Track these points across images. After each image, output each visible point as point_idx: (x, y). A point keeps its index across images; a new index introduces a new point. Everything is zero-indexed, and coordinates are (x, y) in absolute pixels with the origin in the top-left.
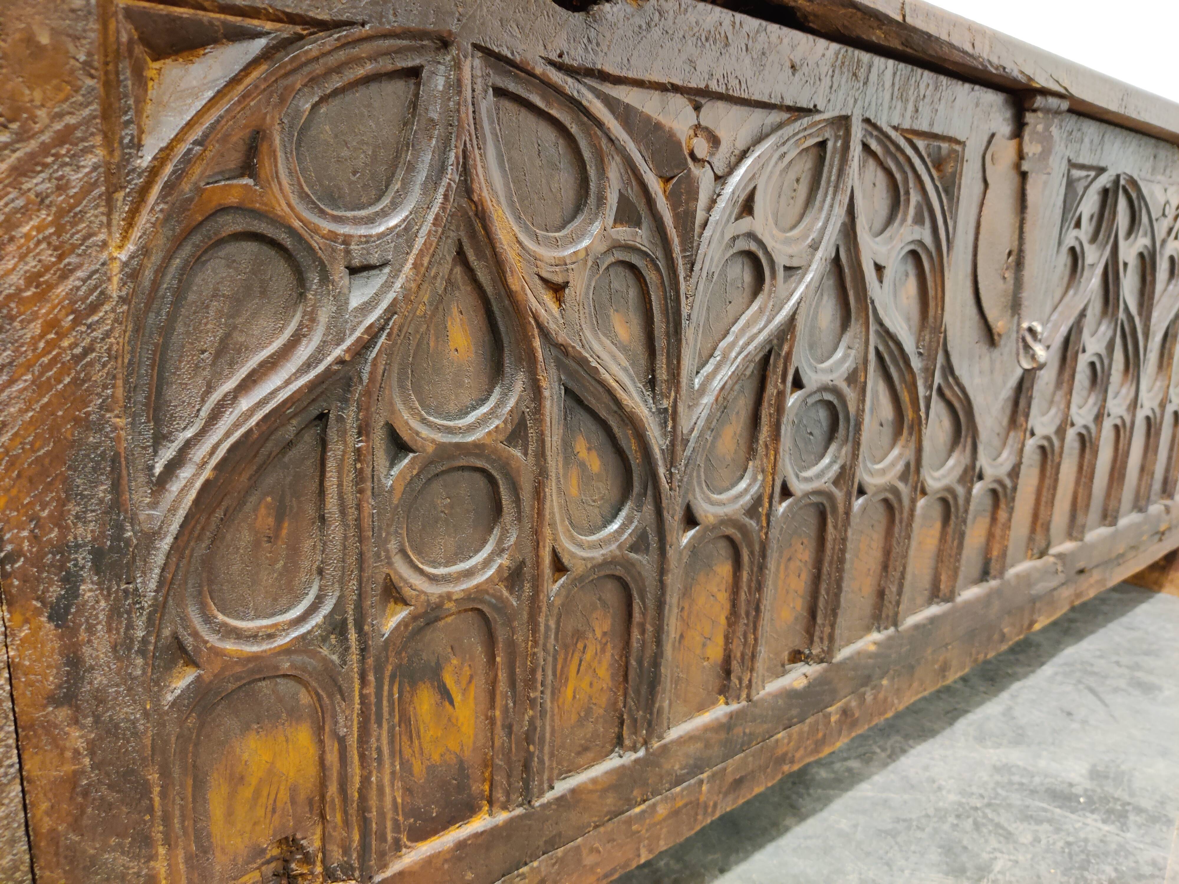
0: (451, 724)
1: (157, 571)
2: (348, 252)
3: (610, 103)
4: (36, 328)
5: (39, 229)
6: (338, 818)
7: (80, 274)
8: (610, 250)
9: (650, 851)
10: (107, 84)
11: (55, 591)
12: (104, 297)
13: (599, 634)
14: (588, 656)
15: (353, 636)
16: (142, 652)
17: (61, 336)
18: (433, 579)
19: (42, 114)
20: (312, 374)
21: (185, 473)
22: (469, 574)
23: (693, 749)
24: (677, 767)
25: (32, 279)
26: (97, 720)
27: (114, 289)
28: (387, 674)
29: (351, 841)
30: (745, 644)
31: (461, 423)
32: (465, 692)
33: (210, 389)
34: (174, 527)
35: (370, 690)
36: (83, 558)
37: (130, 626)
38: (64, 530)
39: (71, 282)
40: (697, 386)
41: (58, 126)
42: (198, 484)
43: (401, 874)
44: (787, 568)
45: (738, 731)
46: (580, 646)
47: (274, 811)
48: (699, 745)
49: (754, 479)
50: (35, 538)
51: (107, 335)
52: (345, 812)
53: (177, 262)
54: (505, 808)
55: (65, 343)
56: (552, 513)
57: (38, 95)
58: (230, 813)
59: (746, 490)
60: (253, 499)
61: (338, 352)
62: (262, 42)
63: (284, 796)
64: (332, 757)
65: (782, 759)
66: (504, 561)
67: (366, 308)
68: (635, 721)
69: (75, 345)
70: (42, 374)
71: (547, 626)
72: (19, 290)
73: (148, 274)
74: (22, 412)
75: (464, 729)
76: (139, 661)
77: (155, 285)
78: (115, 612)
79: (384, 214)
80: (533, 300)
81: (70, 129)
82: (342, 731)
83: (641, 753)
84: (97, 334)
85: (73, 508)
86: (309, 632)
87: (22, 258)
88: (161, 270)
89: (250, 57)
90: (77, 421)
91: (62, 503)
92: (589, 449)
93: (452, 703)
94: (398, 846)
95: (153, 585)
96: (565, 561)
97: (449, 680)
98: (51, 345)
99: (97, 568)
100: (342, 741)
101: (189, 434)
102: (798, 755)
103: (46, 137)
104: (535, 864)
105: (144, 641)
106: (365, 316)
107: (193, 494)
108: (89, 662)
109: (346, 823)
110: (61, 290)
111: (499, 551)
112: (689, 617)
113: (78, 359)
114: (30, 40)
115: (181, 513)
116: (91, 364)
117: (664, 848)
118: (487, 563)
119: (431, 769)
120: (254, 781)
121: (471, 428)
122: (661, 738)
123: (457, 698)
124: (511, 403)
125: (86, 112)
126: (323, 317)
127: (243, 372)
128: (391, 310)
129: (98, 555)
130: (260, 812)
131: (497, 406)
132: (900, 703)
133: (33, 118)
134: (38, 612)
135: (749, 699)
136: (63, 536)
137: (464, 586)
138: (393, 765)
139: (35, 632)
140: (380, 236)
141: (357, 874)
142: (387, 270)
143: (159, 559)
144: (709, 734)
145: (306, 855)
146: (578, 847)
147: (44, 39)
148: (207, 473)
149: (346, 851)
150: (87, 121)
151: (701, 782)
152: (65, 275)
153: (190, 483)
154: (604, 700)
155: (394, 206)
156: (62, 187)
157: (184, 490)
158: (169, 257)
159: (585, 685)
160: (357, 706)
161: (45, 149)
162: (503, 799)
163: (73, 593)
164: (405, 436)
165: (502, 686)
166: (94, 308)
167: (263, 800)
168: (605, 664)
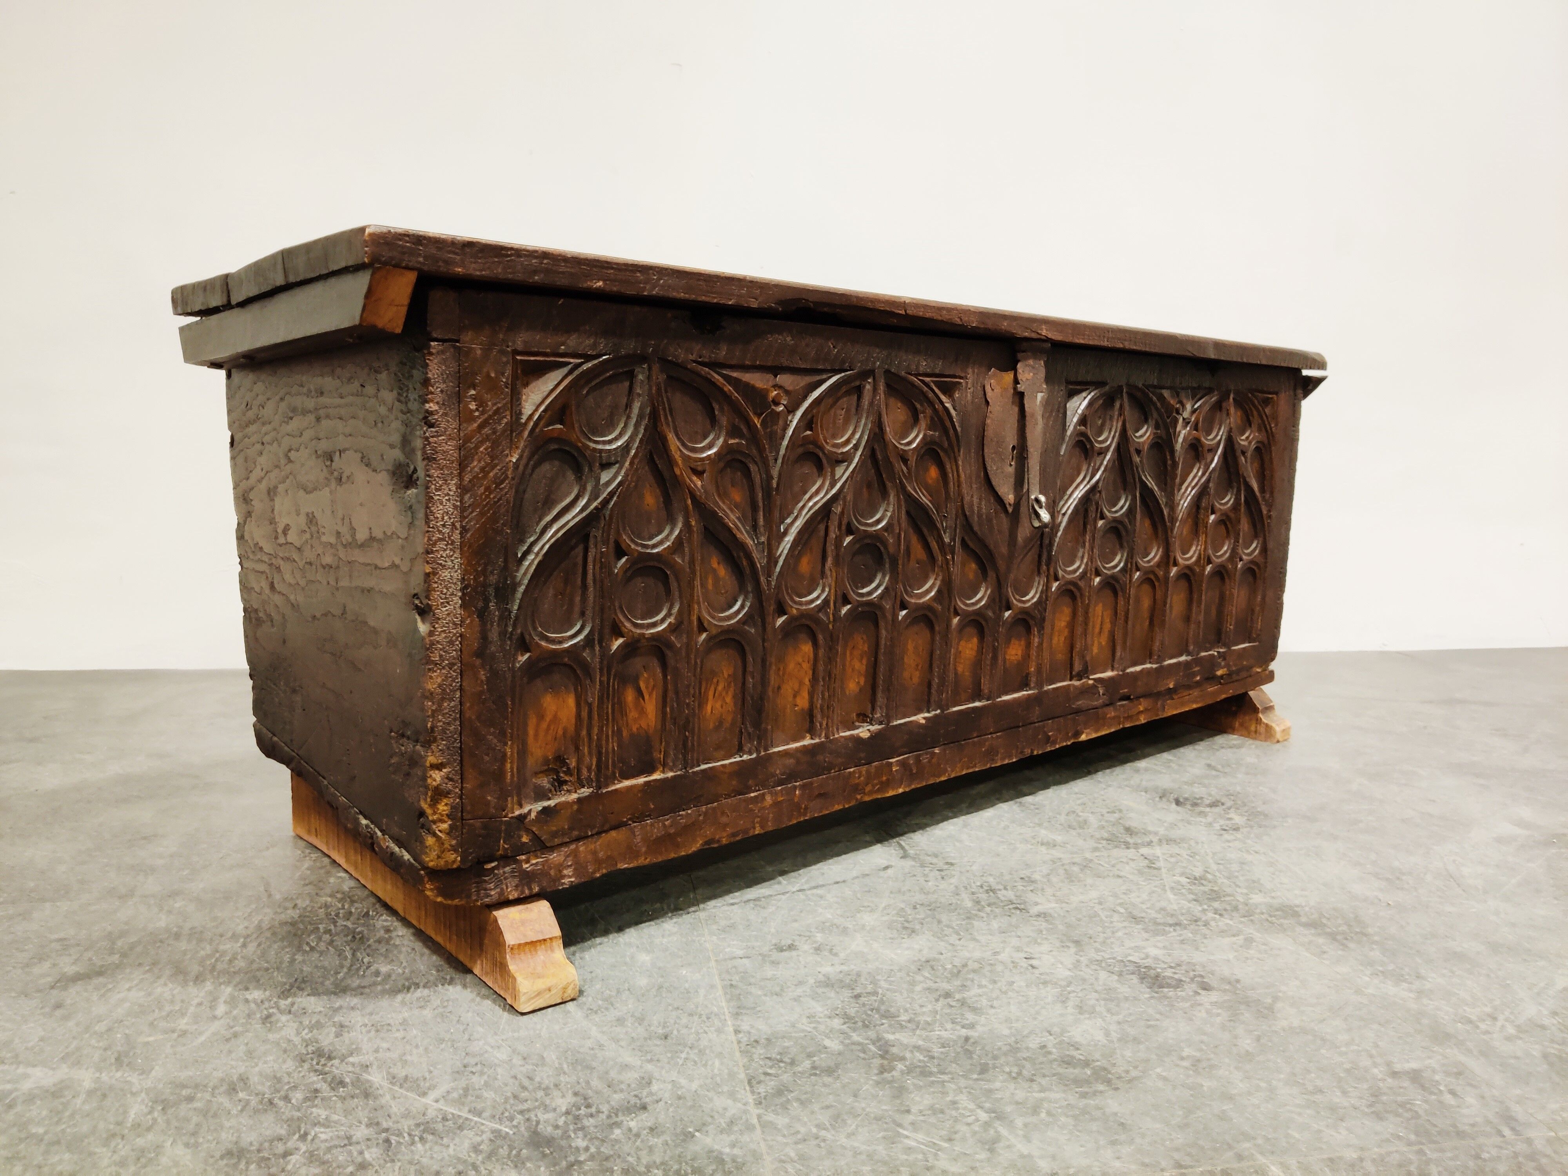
0: (642, 712)
1: (518, 601)
2: (601, 457)
3: (727, 378)
4: (482, 489)
5: (486, 449)
6: (586, 750)
7: (498, 467)
8: (728, 453)
9: (762, 827)
10: (512, 390)
11: (480, 604)
12: (507, 477)
13: (726, 676)
14: (720, 688)
15: (597, 648)
16: (510, 639)
17: (490, 493)
18: (636, 625)
19: (490, 403)
20: (584, 514)
21: (531, 557)
22: (654, 625)
23: (791, 761)
24: (778, 772)
25: (482, 469)
26: (491, 667)
27: (510, 474)
28: (612, 673)
29: (592, 764)
30: (823, 698)
31: (650, 543)
32: (650, 694)
33: (540, 519)
34: (526, 582)
35: (605, 679)
36: (491, 591)
37: (506, 625)
38: (486, 577)
39: (495, 471)
40: (782, 530)
41: (495, 408)
42: (536, 562)
43: (616, 790)
44: (851, 654)
45: (820, 758)
46: (715, 680)
47: (555, 739)
48: (792, 761)
49: (823, 591)
50: (475, 579)
51: (506, 494)
52: (589, 747)
53: (532, 463)
54: (672, 770)
55: (492, 496)
56: (698, 596)
57: (489, 396)
58: (536, 735)
59: (818, 598)
60: (555, 573)
61: (595, 504)
62: (570, 366)
63: (560, 732)
64: (585, 714)
65: (856, 789)
66: (671, 620)
67: (608, 483)
68: (749, 734)
69: (494, 498)
70: (483, 509)
71: (696, 662)
72: (478, 474)
73: (521, 468)
74: (475, 524)
75: (650, 716)
76: (509, 642)
77: (523, 473)
78: (501, 618)
79: (616, 439)
80: (688, 480)
81: (498, 409)
82: (590, 700)
83: (754, 756)
84: (503, 493)
85: (490, 568)
86: (578, 642)
87: (479, 461)
88: (527, 465)
89: (564, 374)
90: (493, 529)
91: (486, 565)
92: (719, 563)
93: (644, 699)
94: (615, 778)
95: (516, 607)
96: (706, 624)
97: (642, 685)
98: (487, 497)
99: (496, 597)
100: (590, 705)
101: (532, 539)
102: (868, 789)
103: (490, 413)
104: (689, 812)
105: (511, 633)
106: (607, 488)
107: (534, 567)
108: (490, 639)
109: (590, 753)
110: (491, 474)
111: (669, 615)
112: (783, 675)
113: (495, 503)
114: (488, 375)
115: (529, 576)
116: (500, 506)
117: (771, 829)
118: (663, 620)
119: (632, 735)
120: (548, 720)
121: (654, 546)
122: (766, 749)
123: (647, 697)
124: (676, 532)
125: (504, 402)
126: (589, 488)
127: (555, 512)
128: (620, 484)
129: (497, 589)
130: (549, 738)
131: (668, 535)
132: (952, 771)
133: (487, 405)
134: (474, 613)
135: (827, 737)
136: (485, 580)
137: (652, 631)
138: (613, 726)
139: (472, 622)
140: (614, 449)
141: (594, 784)
142: (617, 465)
143: (519, 595)
144: (799, 755)
145: (568, 768)
146: (714, 809)
147: (493, 375)
148: (540, 558)
149: (589, 769)
150: (505, 405)
151: (795, 787)
152: (493, 469)
153: (533, 560)
154: (729, 718)
155: (620, 435)
156: (494, 432)
157: (530, 565)
158: (530, 459)
159: (718, 705)
160: (598, 687)
161: (490, 417)
162: (671, 764)
163: (486, 607)
164: (623, 546)
165: (671, 694)
166: (502, 482)
167: (551, 732)
168: (731, 694)
